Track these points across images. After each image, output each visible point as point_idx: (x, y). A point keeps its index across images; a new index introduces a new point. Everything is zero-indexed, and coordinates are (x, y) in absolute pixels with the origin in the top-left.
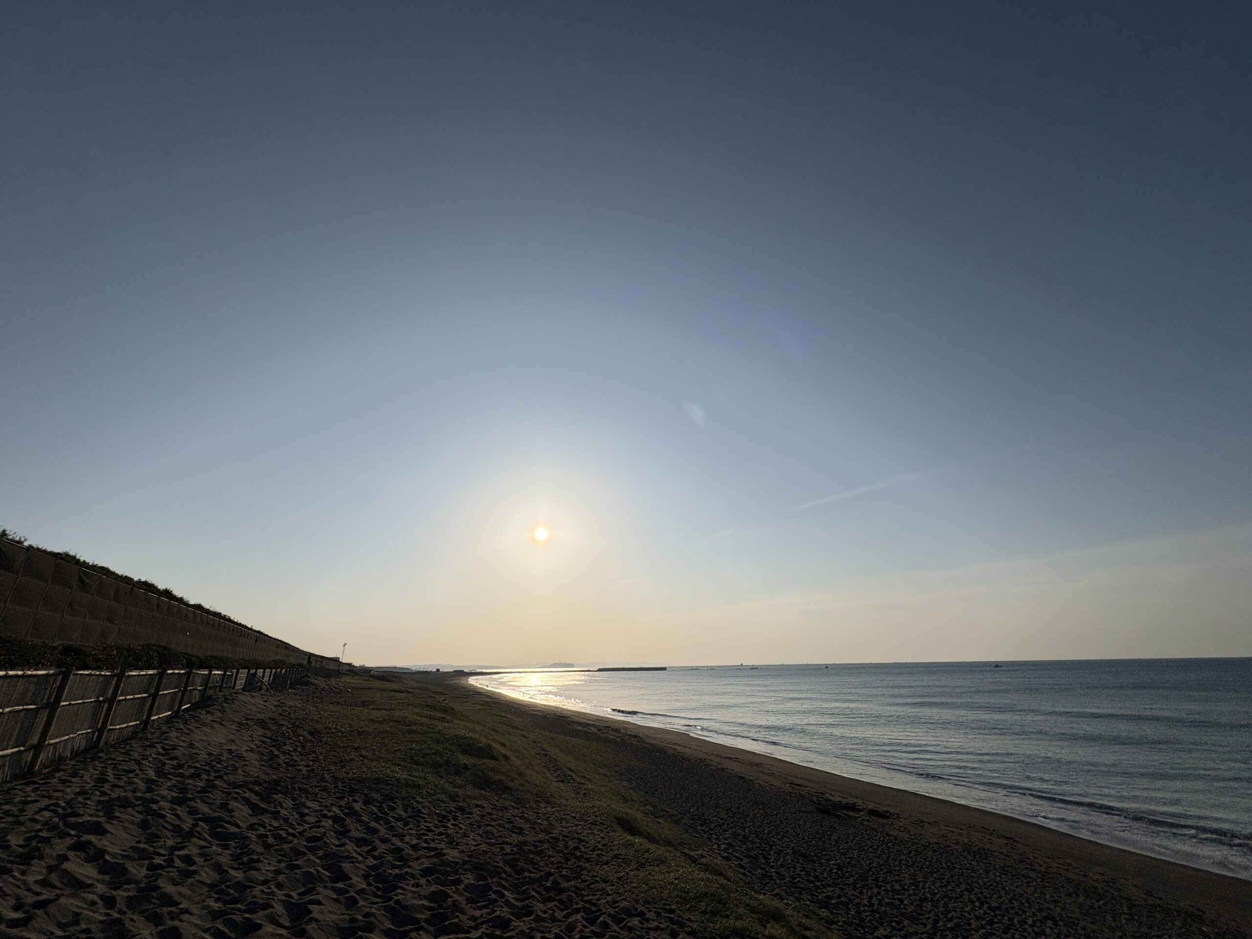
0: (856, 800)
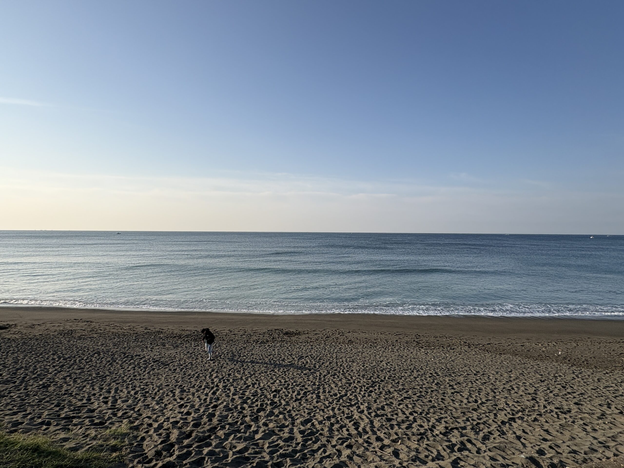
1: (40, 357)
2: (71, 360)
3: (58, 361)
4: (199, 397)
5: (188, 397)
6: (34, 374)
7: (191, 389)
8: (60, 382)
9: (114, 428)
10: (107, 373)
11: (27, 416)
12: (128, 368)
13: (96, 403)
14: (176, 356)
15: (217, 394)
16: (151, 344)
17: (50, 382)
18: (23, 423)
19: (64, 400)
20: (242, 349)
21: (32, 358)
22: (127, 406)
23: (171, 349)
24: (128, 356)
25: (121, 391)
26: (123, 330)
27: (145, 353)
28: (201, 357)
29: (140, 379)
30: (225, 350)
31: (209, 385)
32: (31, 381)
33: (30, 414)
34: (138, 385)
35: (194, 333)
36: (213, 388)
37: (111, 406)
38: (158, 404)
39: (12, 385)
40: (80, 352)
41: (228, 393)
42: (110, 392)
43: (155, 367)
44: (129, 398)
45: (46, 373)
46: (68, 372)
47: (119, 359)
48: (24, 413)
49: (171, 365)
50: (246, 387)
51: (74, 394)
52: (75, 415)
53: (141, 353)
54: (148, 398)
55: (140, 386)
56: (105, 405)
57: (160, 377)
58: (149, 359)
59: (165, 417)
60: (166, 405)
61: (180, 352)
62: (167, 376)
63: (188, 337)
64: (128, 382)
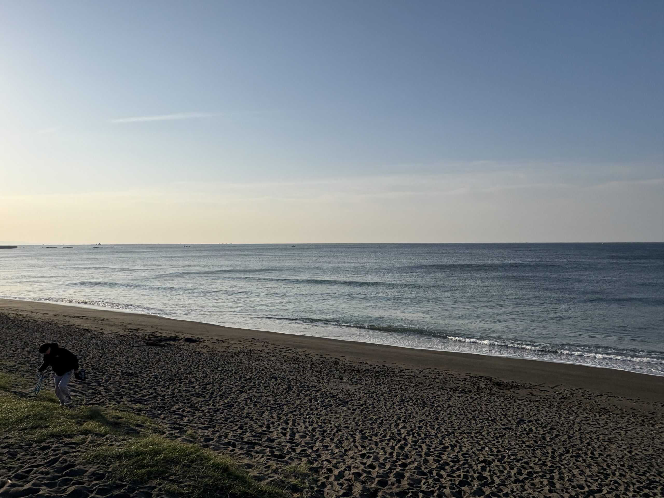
0: (177, 334)
1: (225, 374)
2: (251, 382)
3: (239, 381)
4: (383, 449)
5: (370, 446)
6: (220, 391)
7: (374, 437)
8: (242, 404)
9: (293, 465)
10: (285, 402)
11: (216, 434)
12: (305, 399)
13: (275, 433)
14: (355, 393)
15: (405, 450)
16: (327, 375)
17: (233, 402)
18: (213, 439)
19: (246, 424)
20: (435, 396)
21: (218, 374)
22: (306, 443)
23: (350, 385)
24: (304, 385)
25: (299, 424)
26: (298, 356)
27: (321, 384)
28: (384, 399)
29: (317, 415)
30: (413, 395)
31: (395, 437)
32: (217, 398)
33: (218, 431)
34: (315, 421)
35: (375, 368)
36: (399, 441)
37: (289, 439)
38: (337, 447)
39: (202, 399)
40: (259, 374)
41: (419, 452)
42: (287, 424)
43: (332, 403)
44: (306, 434)
45: (230, 392)
46: (249, 394)
47: (295, 387)
48: (213, 429)
49: (349, 403)
50: (443, 448)
51: (254, 418)
52: (256, 441)
53: (317, 384)
54: (326, 438)
55: (317, 422)
56: (283, 437)
57: (338, 416)
58: (326, 393)
59: (346, 465)
60: (346, 450)
61: (359, 389)
62: (345, 416)
63: (367, 373)
64: (305, 416)
